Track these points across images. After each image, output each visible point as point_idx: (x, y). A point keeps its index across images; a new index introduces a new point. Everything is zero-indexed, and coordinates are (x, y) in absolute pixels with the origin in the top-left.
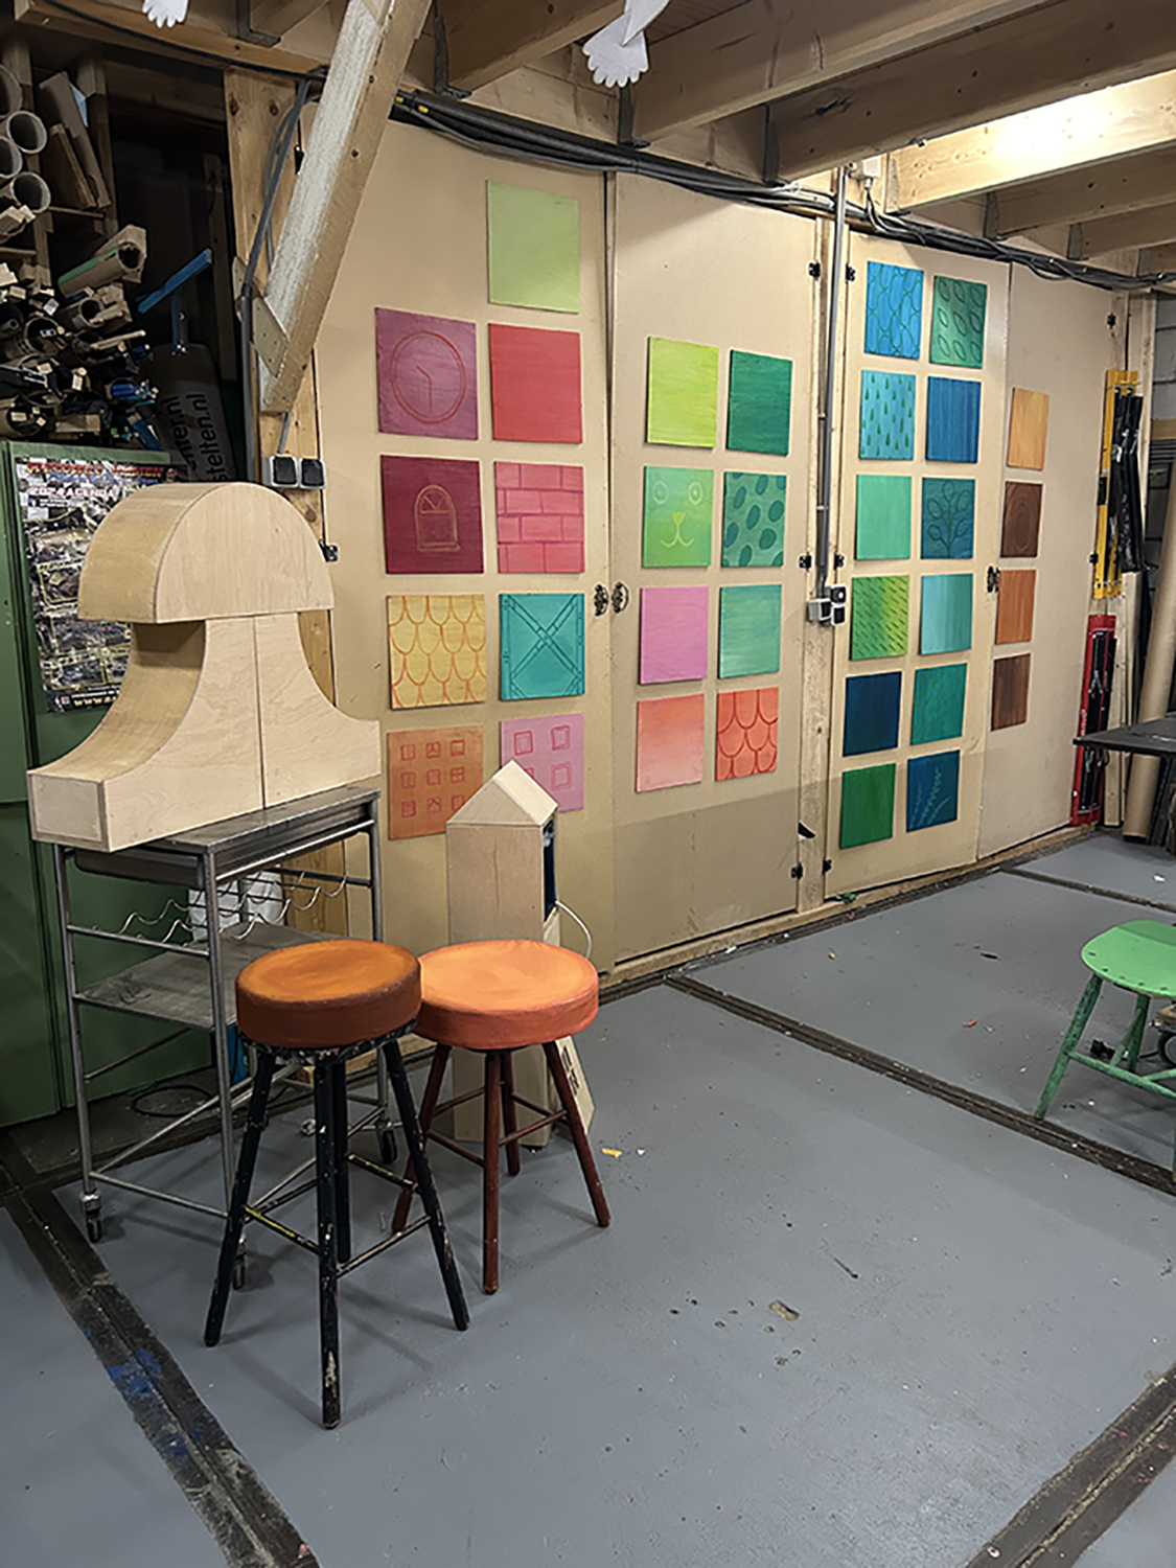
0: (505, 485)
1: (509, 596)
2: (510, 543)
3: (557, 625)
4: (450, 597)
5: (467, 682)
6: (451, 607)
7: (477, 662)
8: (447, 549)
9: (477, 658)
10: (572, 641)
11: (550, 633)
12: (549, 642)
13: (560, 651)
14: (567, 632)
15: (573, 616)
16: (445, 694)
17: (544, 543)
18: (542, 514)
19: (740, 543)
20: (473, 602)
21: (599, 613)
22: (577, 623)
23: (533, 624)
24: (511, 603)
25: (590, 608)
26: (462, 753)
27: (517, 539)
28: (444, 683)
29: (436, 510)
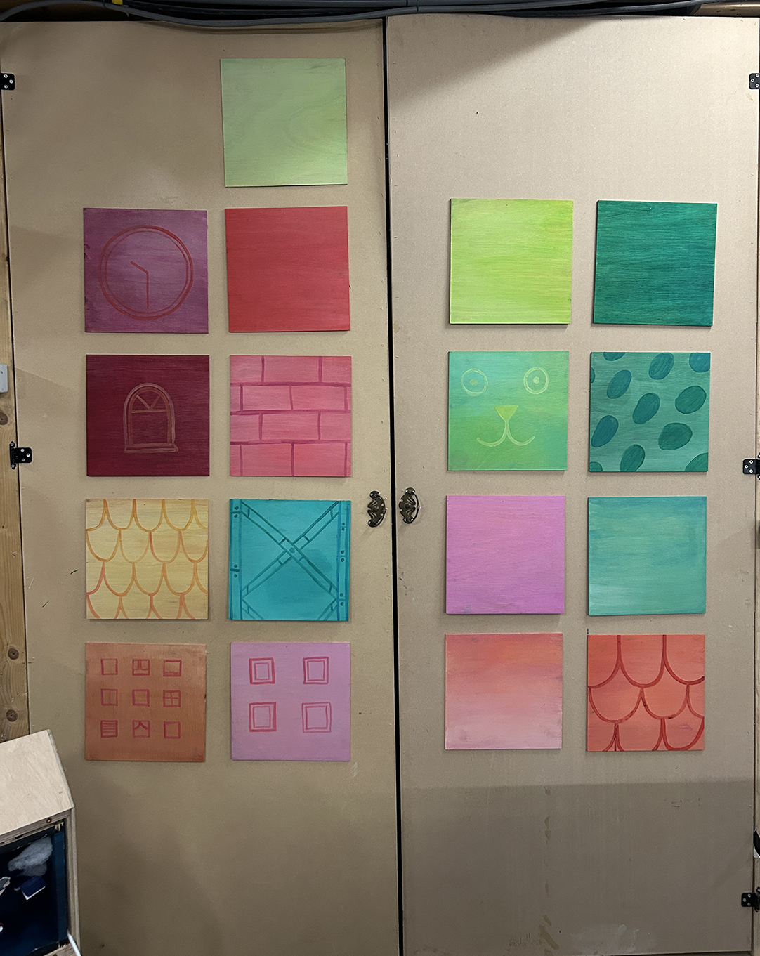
0: (241, 380)
1: (241, 502)
2: (246, 443)
3: (309, 536)
4: (163, 502)
5: (182, 596)
6: (164, 512)
7: (195, 574)
8: (161, 450)
9: (195, 569)
10: (331, 555)
11: (298, 545)
12: (296, 555)
13: (314, 568)
14: (324, 546)
15: (333, 527)
16: (152, 607)
17: (293, 443)
18: (292, 411)
19: (622, 441)
20: (193, 508)
21: (373, 524)
22: (339, 535)
23: (276, 535)
24: (245, 510)
25: (360, 517)
26: (178, 674)
27: (255, 438)
28: (151, 595)
29: (149, 409)
